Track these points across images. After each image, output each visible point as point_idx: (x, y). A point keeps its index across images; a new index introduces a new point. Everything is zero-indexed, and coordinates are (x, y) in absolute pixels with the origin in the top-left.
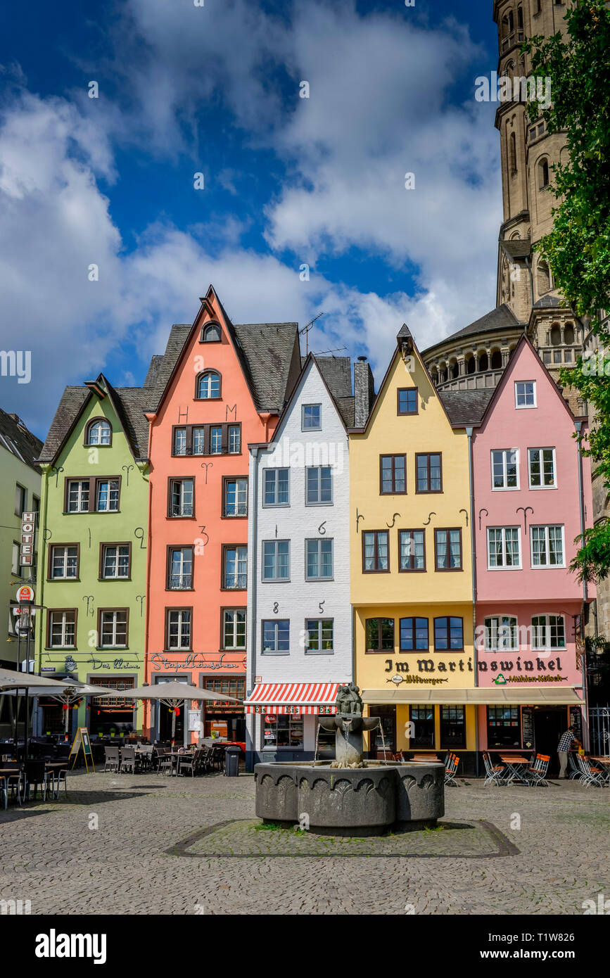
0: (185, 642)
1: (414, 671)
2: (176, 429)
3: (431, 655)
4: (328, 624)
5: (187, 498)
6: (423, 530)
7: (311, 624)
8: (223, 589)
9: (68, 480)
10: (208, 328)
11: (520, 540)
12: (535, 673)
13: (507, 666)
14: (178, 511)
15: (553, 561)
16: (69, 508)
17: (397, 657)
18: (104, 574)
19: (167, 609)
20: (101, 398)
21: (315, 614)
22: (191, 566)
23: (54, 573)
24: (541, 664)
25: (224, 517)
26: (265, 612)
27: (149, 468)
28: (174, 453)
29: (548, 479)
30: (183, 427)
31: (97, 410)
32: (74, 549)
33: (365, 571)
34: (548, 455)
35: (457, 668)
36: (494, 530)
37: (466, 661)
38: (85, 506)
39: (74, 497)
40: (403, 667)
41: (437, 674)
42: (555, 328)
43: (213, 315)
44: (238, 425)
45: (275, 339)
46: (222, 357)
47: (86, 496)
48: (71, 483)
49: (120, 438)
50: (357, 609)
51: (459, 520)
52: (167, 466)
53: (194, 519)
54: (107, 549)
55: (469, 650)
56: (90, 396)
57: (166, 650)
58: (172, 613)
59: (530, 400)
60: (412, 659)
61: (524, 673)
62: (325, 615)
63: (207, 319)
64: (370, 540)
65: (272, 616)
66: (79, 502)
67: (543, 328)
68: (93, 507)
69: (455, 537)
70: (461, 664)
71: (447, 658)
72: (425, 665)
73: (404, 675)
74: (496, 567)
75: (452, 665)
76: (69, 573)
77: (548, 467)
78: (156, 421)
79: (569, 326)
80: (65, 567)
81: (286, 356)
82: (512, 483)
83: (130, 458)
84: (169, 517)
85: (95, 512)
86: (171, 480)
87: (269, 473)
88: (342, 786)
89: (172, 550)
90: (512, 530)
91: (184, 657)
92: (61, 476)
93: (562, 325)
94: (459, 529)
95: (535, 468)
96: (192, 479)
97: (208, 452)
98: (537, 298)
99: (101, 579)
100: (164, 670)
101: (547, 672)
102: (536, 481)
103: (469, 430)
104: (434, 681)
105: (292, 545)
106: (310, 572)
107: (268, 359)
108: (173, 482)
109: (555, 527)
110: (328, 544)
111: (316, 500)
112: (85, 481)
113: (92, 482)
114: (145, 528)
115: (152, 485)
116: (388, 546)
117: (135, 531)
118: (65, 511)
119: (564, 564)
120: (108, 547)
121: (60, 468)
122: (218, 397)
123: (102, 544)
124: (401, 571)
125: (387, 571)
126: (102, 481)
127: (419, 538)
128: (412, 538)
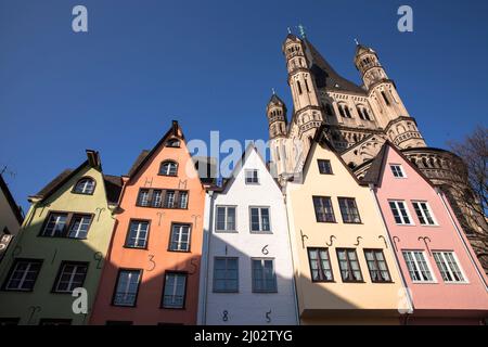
2: (142, 189)
5: (142, 235)
6: (354, 250)
8: (162, 308)
9: (50, 213)
10: (171, 141)
11: (426, 260)
14: (133, 242)
15: (457, 279)
16: (44, 232)
18: (58, 288)
21: (262, 322)
22: (136, 287)
23: (10, 284)
25: (170, 250)
28: (138, 204)
29: (430, 220)
30: (148, 190)
32: (37, 264)
33: (314, 281)
34: (424, 206)
36: (404, 252)
39: (51, 226)
43: (176, 134)
44: (187, 192)
51: (378, 244)
52: (131, 211)
53: (146, 249)
59: (401, 175)
62: (273, 323)
64: (314, 255)
69: (379, 256)
78: (129, 183)
80: (22, 280)
82: (407, 221)
83: (104, 203)
85: (65, 236)
86: (132, 220)
87: (221, 210)
89: (123, 271)
90: (418, 252)
92: (47, 209)
94: (380, 250)
95: (419, 213)
96: (149, 222)
97: (163, 205)
99: (53, 292)
102: (423, 222)
103: (371, 185)
105: (240, 262)
108: (134, 222)
109: (448, 252)
110: (269, 263)
111: (258, 229)
112: (64, 214)
113: (70, 216)
114: (104, 253)
115: (117, 223)
116: (329, 260)
117: (96, 254)
118: (40, 235)
119: (467, 281)
120: (67, 265)
121: (48, 204)
122: (173, 175)
123: (64, 263)
124: (344, 281)
125: (332, 281)
126: (77, 217)
127: (352, 256)
128: (348, 256)
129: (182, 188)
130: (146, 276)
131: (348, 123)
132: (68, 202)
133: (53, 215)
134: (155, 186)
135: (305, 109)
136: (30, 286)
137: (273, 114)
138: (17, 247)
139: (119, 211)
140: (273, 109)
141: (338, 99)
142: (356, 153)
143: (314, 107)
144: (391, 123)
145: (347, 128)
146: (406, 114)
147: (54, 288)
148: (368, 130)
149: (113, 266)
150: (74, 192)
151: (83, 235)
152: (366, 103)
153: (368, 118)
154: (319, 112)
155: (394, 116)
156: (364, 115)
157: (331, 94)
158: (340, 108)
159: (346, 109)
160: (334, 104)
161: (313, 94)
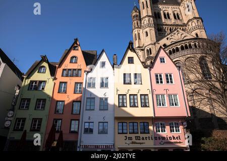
1: (134, 140)
2: (64, 70)
3: (139, 135)
5: (64, 88)
6: (137, 95)
8: (72, 114)
10: (75, 47)
11: (165, 98)
13: (164, 138)
14: (61, 91)
15: (176, 105)
17: (129, 135)
19: (54, 119)
20: (44, 61)
21: (102, 121)
24: (174, 138)
25: (74, 93)
26: (86, 120)
28: (62, 76)
30: (66, 69)
32: (29, 100)
33: (119, 107)
34: (170, 76)
35: (148, 139)
36: (158, 95)
37: (150, 137)
39: (32, 86)
40: (130, 138)
41: (141, 141)
43: (77, 44)
44: (81, 69)
47: (35, 86)
50: (116, 118)
52: (60, 79)
53: (66, 93)
55: (151, 133)
58: (55, 121)
60: (133, 136)
62: (105, 121)
64: (121, 97)
65: (88, 121)
69: (146, 97)
70: (149, 138)
71: (145, 136)
72: (137, 138)
73: (131, 141)
74: (159, 106)
75: (146, 138)
77: (171, 79)
78: (59, 67)
80: (25, 106)
82: (162, 82)
83: (50, 76)
84: (58, 92)
85: (36, 90)
89: (58, 102)
90: (163, 95)
94: (147, 95)
95: (167, 79)
96: (66, 82)
101: (176, 140)
102: (168, 82)
103: (149, 68)
104: (141, 143)
105: (96, 99)
108: (61, 83)
109: (175, 95)
110: (106, 99)
111: (103, 86)
112: (36, 82)
113: (38, 82)
114: (51, 95)
115: (55, 84)
116: (126, 99)
117: (48, 96)
118: (28, 90)
119: (179, 106)
120: (39, 100)
121: (29, 78)
122: (76, 62)
123: (37, 99)
124: (130, 107)
125: (126, 107)
126: (41, 82)
127: (135, 97)
128: (134, 97)
129: (79, 68)
130: (66, 103)
131: (168, 22)
132: (36, 77)
133: (32, 82)
134: (68, 68)
135: (145, 17)
136: (27, 107)
137: (134, 17)
138: (21, 94)
139: (55, 79)
140: (134, 14)
141: (164, 9)
142: (167, 39)
143: (150, 16)
144: (189, 21)
145: (167, 25)
146: (197, 16)
147: (35, 108)
148: (177, 25)
149: (54, 100)
150: (38, 72)
151: (43, 89)
152: (178, 10)
153: (179, 18)
154: (151, 19)
155: (191, 17)
156: (177, 17)
157: (160, 7)
158: (164, 14)
159: (168, 14)
160: (162, 12)
161: (149, 9)
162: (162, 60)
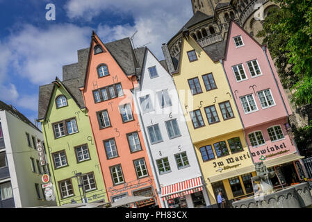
0: (121, 179)
1: (226, 164)
2: (94, 91)
3: (231, 156)
4: (184, 154)
5: (106, 119)
6: (214, 105)
7: (177, 156)
8: (132, 152)
9: (53, 124)
10: (96, 48)
11: (254, 99)
12: (276, 152)
13: (264, 152)
14: (103, 125)
15: (270, 104)
16: (56, 136)
17: (217, 160)
18: (79, 160)
19: (110, 167)
20: (59, 87)
21: (177, 152)
22: (115, 147)
23: (57, 165)
24: (277, 148)
25: (124, 123)
26: (157, 157)
27: (87, 110)
28: (96, 102)
29: (258, 72)
30: (97, 90)
31: (58, 92)
32: (63, 153)
33: (195, 128)
34: (255, 63)
35: (243, 158)
36: (243, 98)
37: (246, 154)
38: (63, 134)
39: (57, 131)
40: (221, 164)
41: (236, 163)
42: (226, 15)
43: (96, 42)
44: (120, 83)
45: (122, 46)
46: (106, 58)
47: (62, 129)
48: (55, 125)
49: (71, 101)
50: (195, 145)
51: (227, 98)
52: (94, 108)
53: (111, 126)
54: (77, 149)
55: (246, 149)
56: (54, 87)
57: (114, 185)
58: (112, 168)
59: (241, 43)
60: (223, 159)
61: (271, 153)
62: (182, 151)
63: (95, 44)
64: (193, 115)
65: (159, 157)
66: (60, 132)
67: (221, 16)
68: (66, 133)
69: (228, 105)
70: (244, 156)
71: (238, 155)
72: (229, 161)
73: (222, 167)
74: (248, 112)
75: (241, 157)
76: (63, 164)
77: (256, 67)
78: (85, 90)
79: (231, 13)
80: (61, 162)
81: (129, 51)
82: (244, 77)
83: (78, 109)
84: (101, 129)
85: (68, 135)
86: (97, 113)
88: (281, 198)
89: (106, 142)
90: (250, 96)
91: (123, 186)
92: (50, 123)
93: (229, 13)
94: (228, 101)
95: (251, 69)
96: (106, 110)
97: (110, 98)
98: (215, 6)
99: (78, 162)
100: (115, 194)
101: (281, 150)
102: (253, 74)
103: (221, 61)
104: (235, 166)
105: (160, 126)
106: (170, 135)
107: (122, 55)
109: (266, 90)
110: (175, 121)
112: (60, 123)
113: (64, 123)
114: (92, 136)
115: (90, 118)
116: (201, 115)
117: (88, 138)
118: (55, 138)
119: (275, 104)
121: (48, 120)
122: (108, 75)
123: (75, 148)
124: (210, 124)
125: (204, 126)
126: (68, 121)
127: (213, 109)
128: (210, 110)
129: (116, 82)
130: (117, 140)
134: (100, 86)
136: (66, 163)
138: (48, 147)
147: (77, 160)
151: (76, 130)
162: (238, 41)
